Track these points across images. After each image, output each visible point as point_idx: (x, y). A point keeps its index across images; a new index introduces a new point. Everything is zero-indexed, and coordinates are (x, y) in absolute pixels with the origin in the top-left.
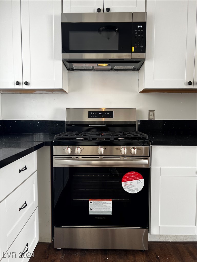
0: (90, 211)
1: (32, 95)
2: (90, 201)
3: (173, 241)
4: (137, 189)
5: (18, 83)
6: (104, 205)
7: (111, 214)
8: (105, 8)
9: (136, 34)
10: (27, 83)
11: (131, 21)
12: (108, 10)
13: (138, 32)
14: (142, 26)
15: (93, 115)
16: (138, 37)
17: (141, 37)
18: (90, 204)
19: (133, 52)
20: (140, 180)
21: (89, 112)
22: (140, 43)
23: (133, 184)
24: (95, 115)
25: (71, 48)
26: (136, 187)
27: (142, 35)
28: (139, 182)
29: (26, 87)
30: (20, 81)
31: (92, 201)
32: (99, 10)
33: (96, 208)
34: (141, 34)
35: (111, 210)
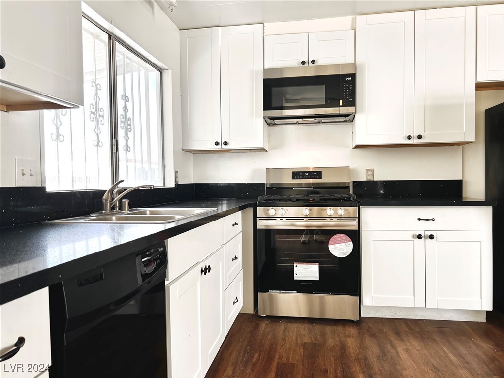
0: (295, 275)
1: (227, 154)
2: (295, 265)
3: (391, 317)
4: (345, 253)
5: (217, 144)
6: (310, 269)
7: (318, 279)
8: (311, 60)
9: (344, 87)
10: (226, 143)
11: (338, 73)
12: (313, 62)
13: (346, 84)
14: (350, 78)
15: (297, 175)
16: (346, 89)
17: (349, 89)
18: (295, 268)
19: (341, 106)
20: (348, 243)
21: (293, 173)
22: (349, 96)
23: (341, 247)
24: (300, 175)
25: (273, 105)
26: (345, 251)
27: (351, 88)
28: (347, 245)
29: (225, 147)
30: (219, 141)
31: (297, 265)
32: (303, 63)
33: (301, 273)
34: (349, 87)
35: (318, 276)
